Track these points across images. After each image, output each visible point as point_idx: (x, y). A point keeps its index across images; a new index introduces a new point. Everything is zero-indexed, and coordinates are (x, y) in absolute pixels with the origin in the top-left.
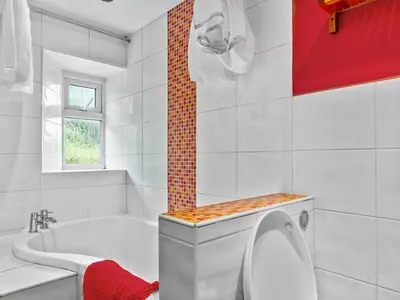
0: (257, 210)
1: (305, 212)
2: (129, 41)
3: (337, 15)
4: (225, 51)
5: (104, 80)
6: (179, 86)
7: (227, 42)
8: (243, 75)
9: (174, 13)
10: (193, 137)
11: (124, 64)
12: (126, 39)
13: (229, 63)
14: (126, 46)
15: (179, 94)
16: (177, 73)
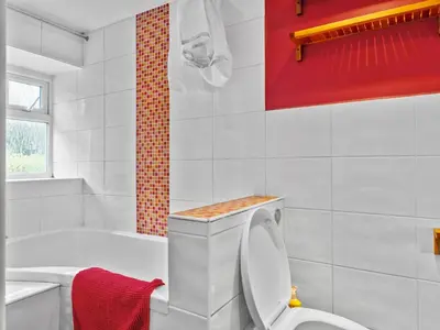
0: (246, 208)
1: (278, 210)
2: (87, 39)
3: (303, 47)
4: (207, 65)
5: (52, 77)
6: (150, 92)
7: (211, 58)
8: (219, 88)
9: (143, 18)
10: (166, 144)
11: (81, 62)
12: (84, 36)
13: (210, 79)
14: (83, 42)
15: (150, 100)
16: (148, 78)
